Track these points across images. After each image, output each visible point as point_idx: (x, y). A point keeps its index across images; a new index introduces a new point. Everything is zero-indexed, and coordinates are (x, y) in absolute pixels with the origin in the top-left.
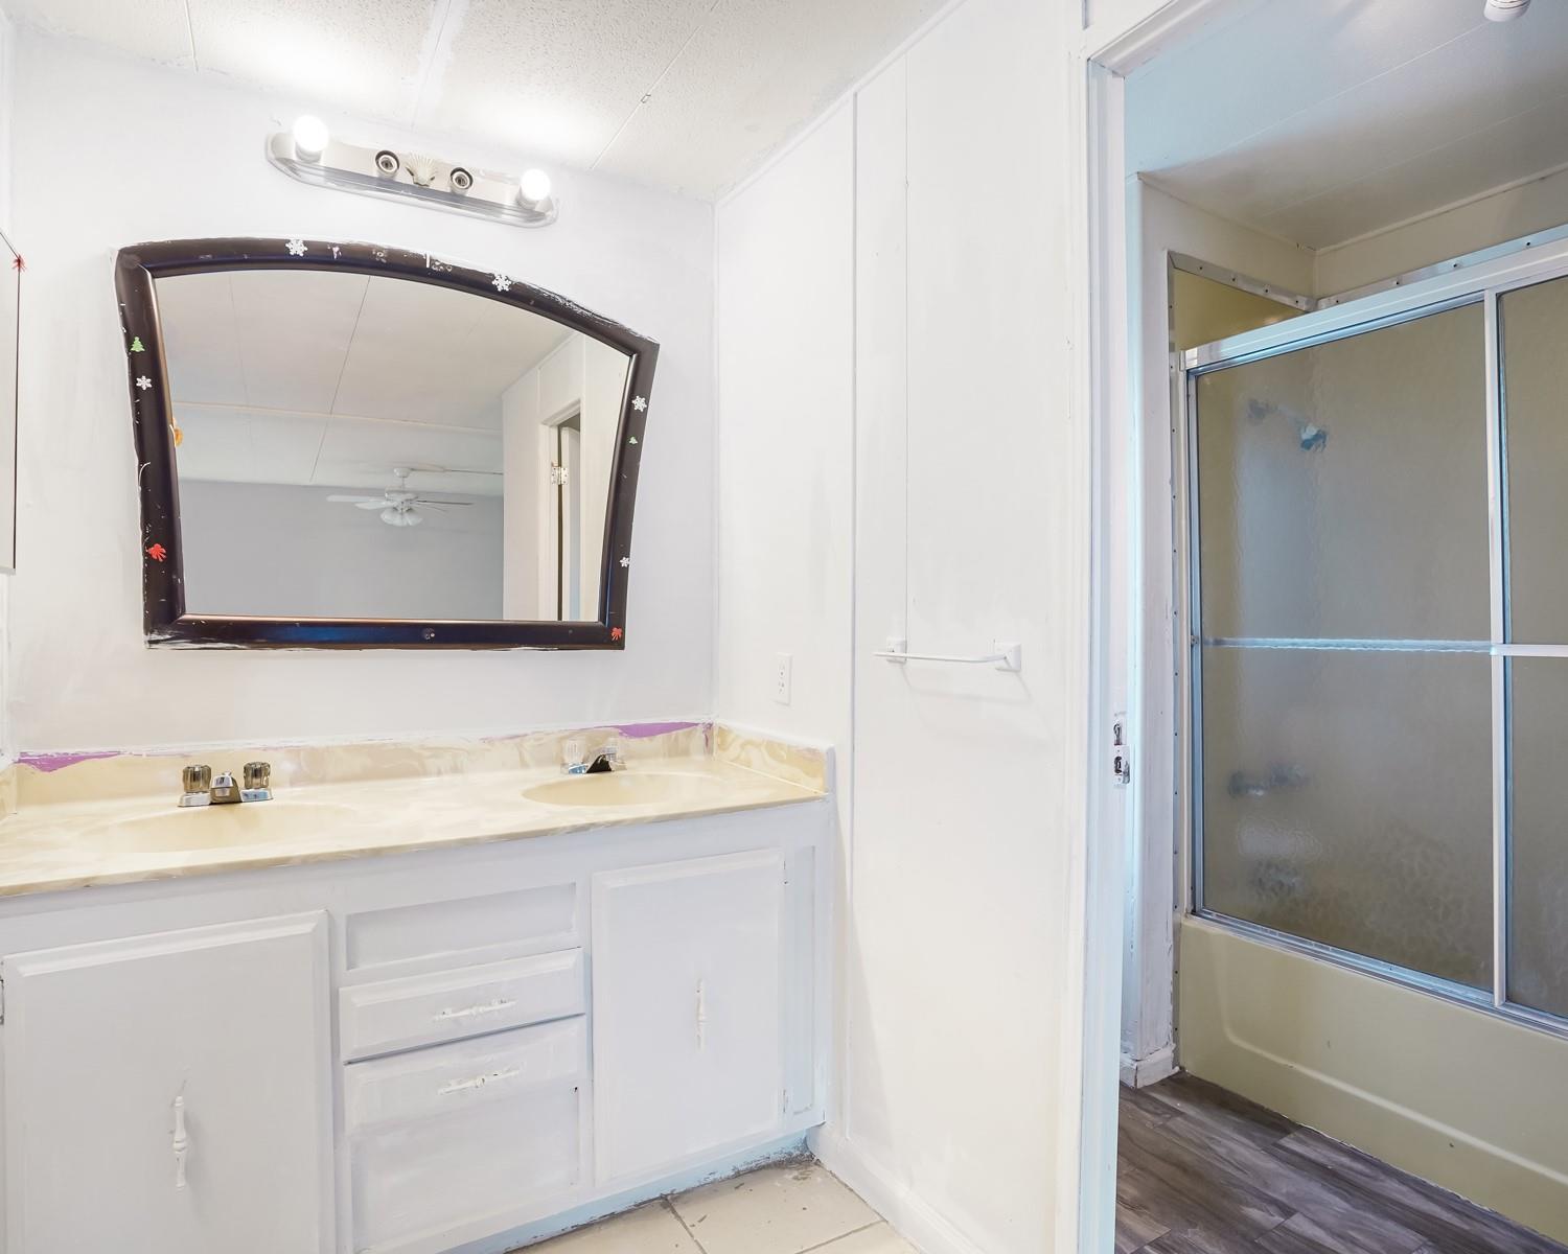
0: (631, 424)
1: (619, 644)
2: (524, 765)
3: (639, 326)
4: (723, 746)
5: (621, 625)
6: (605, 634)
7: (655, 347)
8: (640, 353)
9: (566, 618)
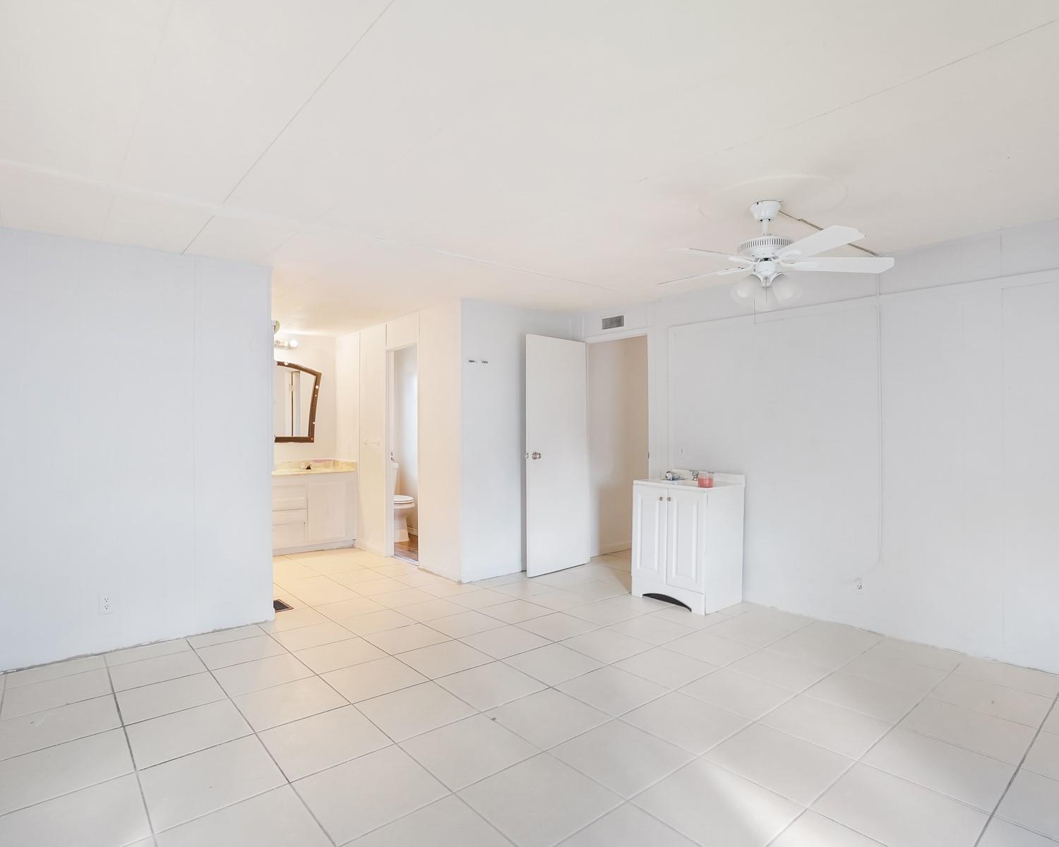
0: (315, 392)
1: (313, 441)
2: (291, 468)
3: (317, 370)
4: (338, 465)
5: (313, 437)
6: (309, 439)
7: (321, 374)
8: (318, 376)
9: (294, 436)
